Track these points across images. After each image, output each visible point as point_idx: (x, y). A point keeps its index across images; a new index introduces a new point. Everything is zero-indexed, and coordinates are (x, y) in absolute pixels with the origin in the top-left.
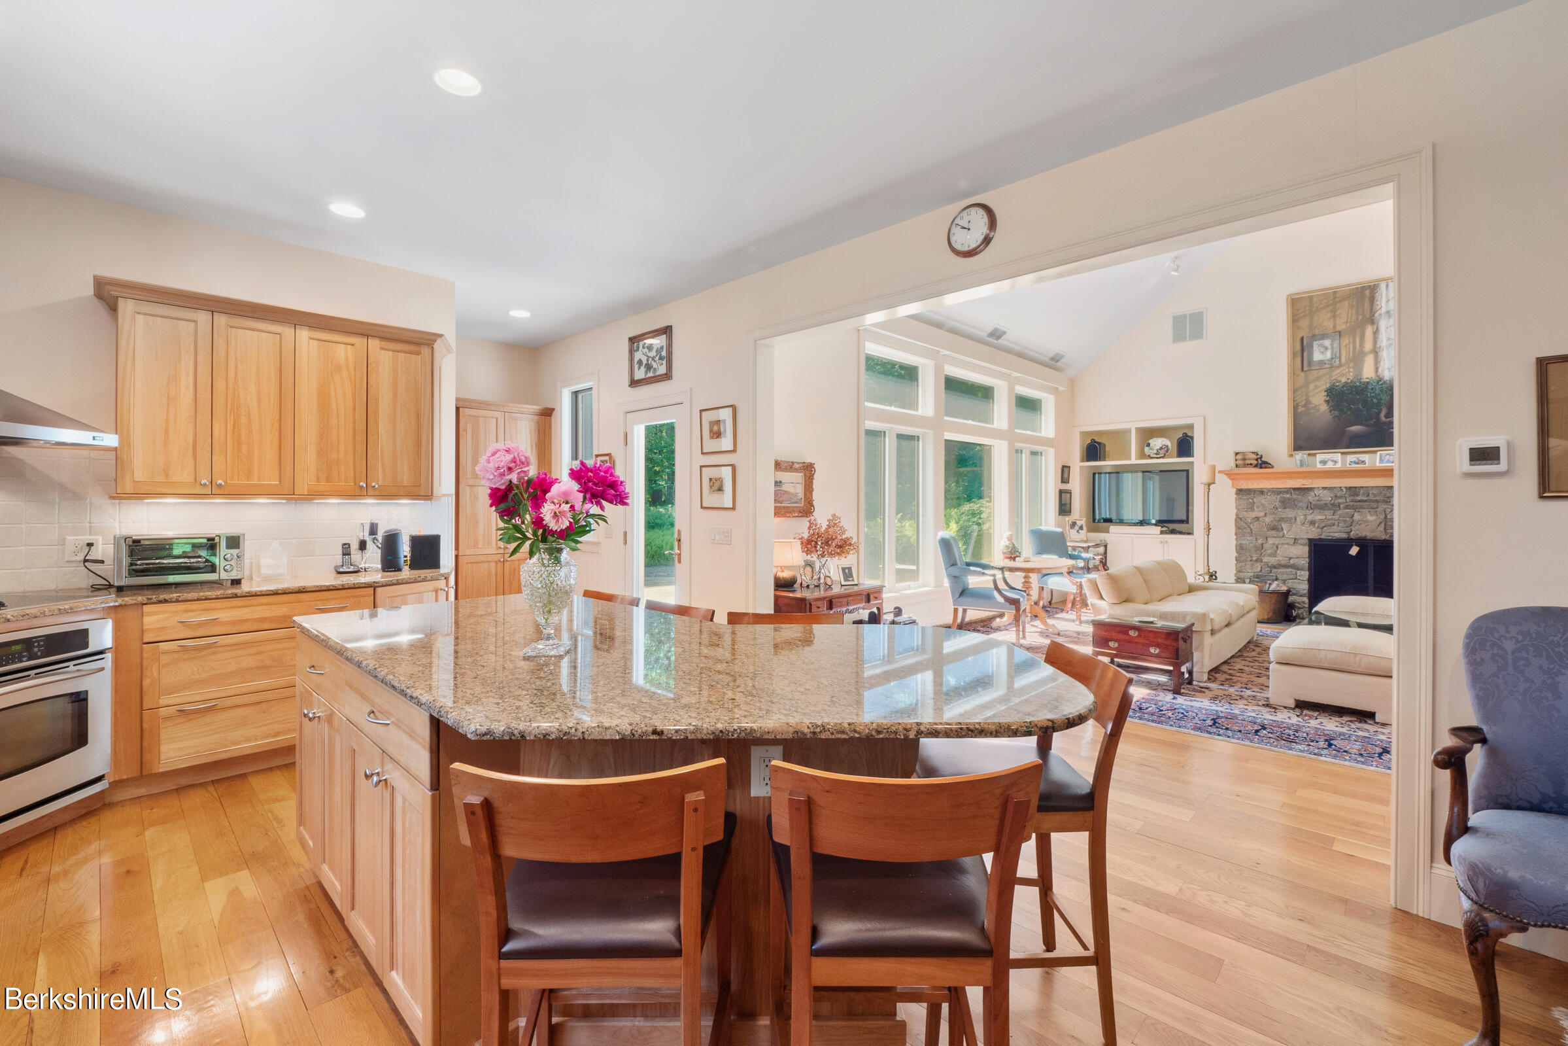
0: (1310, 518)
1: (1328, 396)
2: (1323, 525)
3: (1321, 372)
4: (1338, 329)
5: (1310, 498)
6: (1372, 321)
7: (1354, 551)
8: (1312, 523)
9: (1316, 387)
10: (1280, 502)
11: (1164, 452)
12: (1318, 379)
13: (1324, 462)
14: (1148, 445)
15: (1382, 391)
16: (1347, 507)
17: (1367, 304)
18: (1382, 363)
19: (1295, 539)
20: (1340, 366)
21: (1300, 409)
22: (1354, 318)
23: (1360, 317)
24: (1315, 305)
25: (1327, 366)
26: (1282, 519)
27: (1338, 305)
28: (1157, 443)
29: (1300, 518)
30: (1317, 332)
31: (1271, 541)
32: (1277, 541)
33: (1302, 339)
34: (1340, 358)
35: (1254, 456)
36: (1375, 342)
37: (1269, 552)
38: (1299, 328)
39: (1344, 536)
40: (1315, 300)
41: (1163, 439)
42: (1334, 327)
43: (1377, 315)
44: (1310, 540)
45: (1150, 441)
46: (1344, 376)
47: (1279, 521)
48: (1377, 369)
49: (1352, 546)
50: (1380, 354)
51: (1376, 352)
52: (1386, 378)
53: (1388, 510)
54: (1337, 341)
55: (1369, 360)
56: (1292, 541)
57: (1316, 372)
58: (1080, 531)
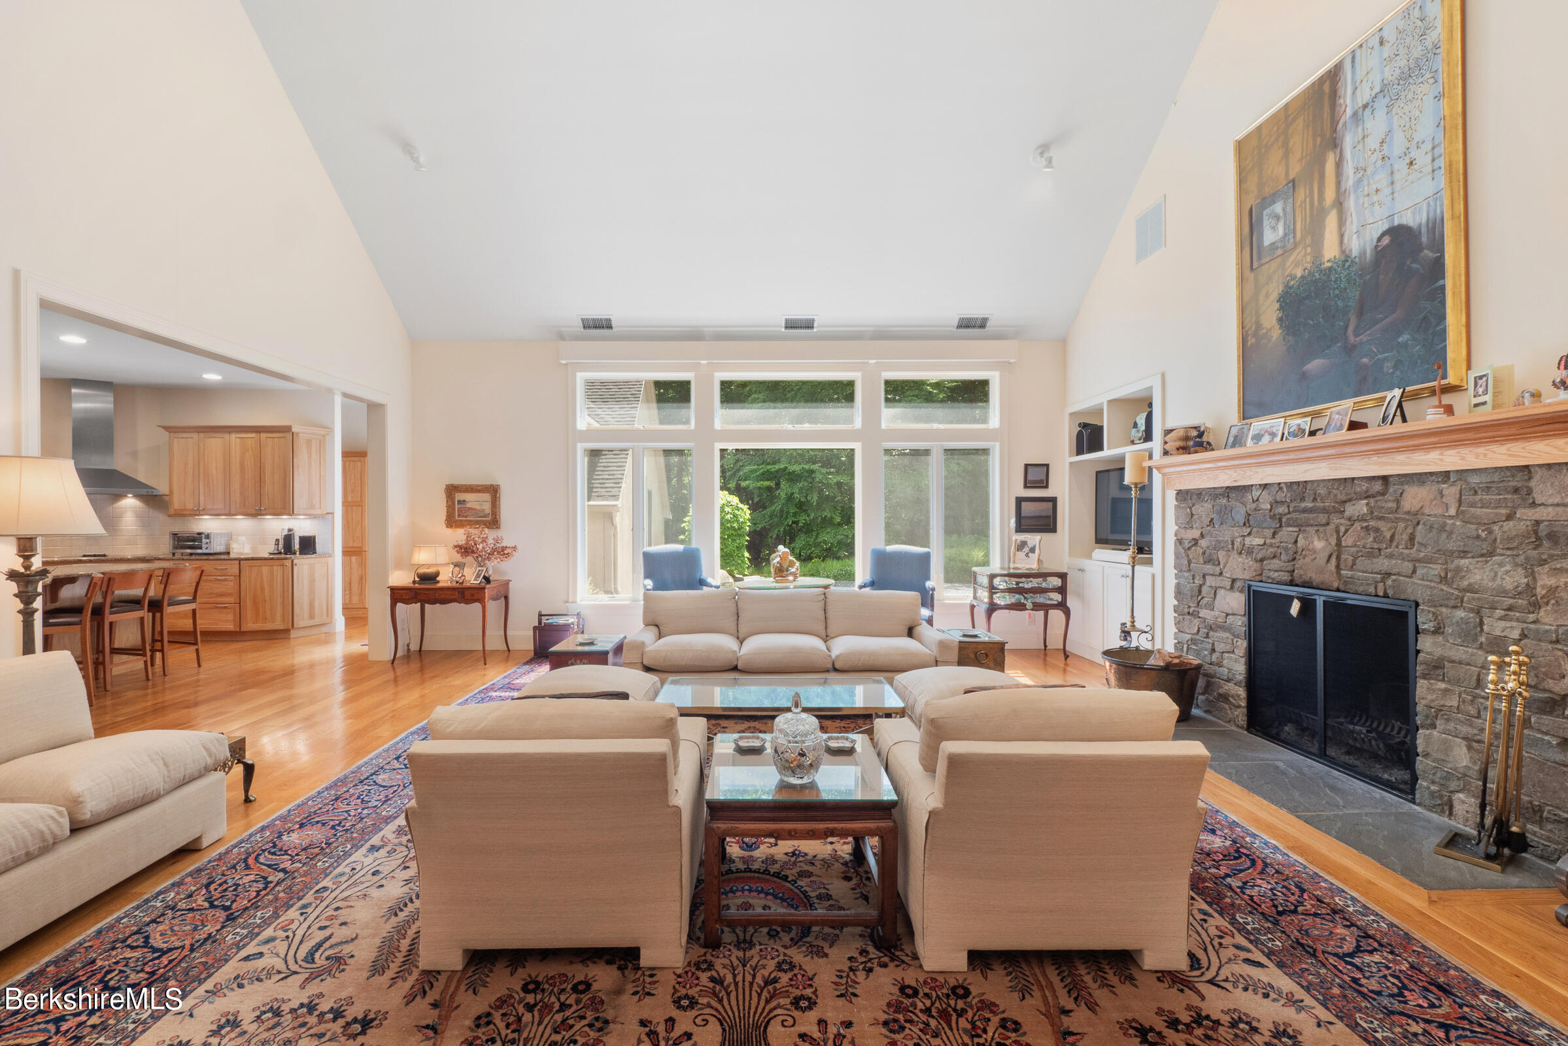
0: (1247, 542)
1: (1281, 308)
2: (1262, 555)
3: (1273, 266)
4: (1291, 175)
5: (1247, 505)
6: (1333, 144)
7: (1295, 607)
8: (1250, 551)
9: (1267, 296)
10: (1216, 511)
12: (1270, 278)
13: (1259, 437)
14: (1136, 425)
15: (1348, 281)
16: (1289, 523)
17: (1327, 114)
18: (1348, 223)
19: (1233, 580)
20: (1296, 245)
21: (1251, 341)
22: (1311, 145)
23: (1319, 140)
24: (1265, 147)
25: (1279, 252)
26: (1218, 544)
27: (1291, 130)
28: (1143, 421)
29: (1238, 542)
30: (1268, 191)
31: (1208, 581)
32: (1214, 582)
33: (1251, 211)
34: (1294, 229)
35: (1196, 432)
36: (1338, 183)
37: (1207, 600)
38: (1246, 192)
39: (1286, 577)
40: (1262, 132)
42: (1287, 174)
43: (1340, 126)
44: (1249, 582)
45: (1137, 419)
46: (1300, 265)
47: (1216, 546)
48: (1342, 236)
49: (1293, 598)
50: (1345, 204)
51: (1339, 204)
52: (1355, 253)
53: (1342, 529)
54: (1291, 200)
55: (1331, 221)
56: (1228, 584)
57: (1267, 266)
58: (1030, 555)
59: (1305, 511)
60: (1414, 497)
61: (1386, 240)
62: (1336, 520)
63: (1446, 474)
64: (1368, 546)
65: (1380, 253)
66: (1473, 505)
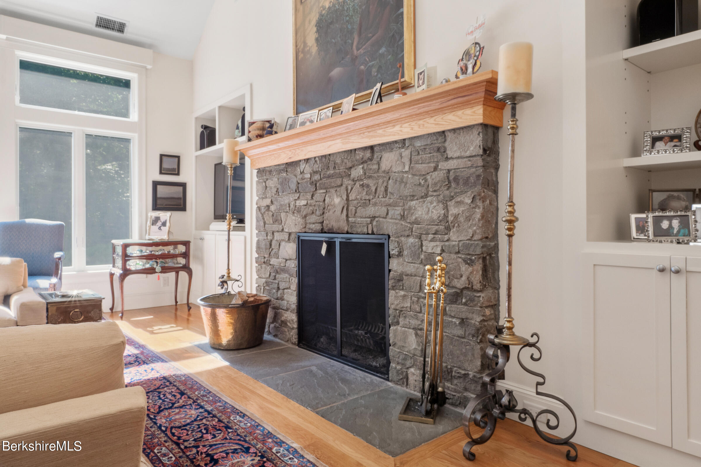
0: (297, 204)
1: (317, 31)
2: (305, 213)
5: (297, 176)
7: (324, 248)
8: (299, 210)
9: (310, 22)
10: (280, 183)
12: (311, 9)
13: (303, 124)
14: (238, 127)
15: (354, 10)
16: (321, 186)
19: (289, 234)
21: (301, 56)
26: (281, 207)
29: (292, 205)
31: (275, 236)
32: (279, 237)
37: (275, 251)
44: (298, 236)
49: (323, 242)
53: (350, 188)
56: (287, 237)
58: (162, 228)
60: (388, 160)
62: (346, 182)
63: (404, 141)
64: (363, 198)
66: (417, 163)
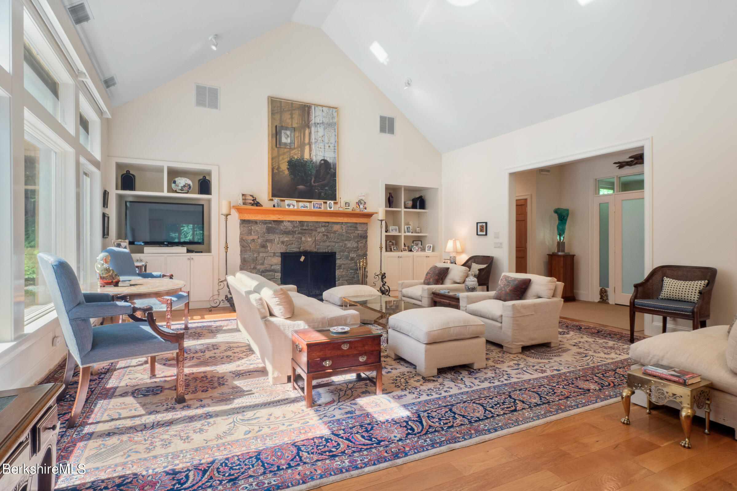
0: (281, 239)
1: (288, 165)
2: (288, 244)
3: (286, 150)
4: (294, 126)
5: (282, 227)
6: (309, 127)
7: (302, 259)
8: (283, 243)
9: (283, 159)
10: (266, 229)
11: (187, 189)
12: (284, 154)
13: (289, 205)
14: (175, 182)
15: (312, 167)
16: (299, 233)
17: (306, 116)
18: (312, 151)
19: (274, 253)
20: (294, 149)
21: (275, 171)
22: (301, 122)
23: (303, 122)
24: (283, 108)
25: (288, 147)
26: (267, 241)
27: (294, 112)
28: (182, 181)
29: (277, 240)
30: (284, 125)
31: (261, 255)
32: (264, 255)
33: (276, 127)
34: (294, 143)
35: (252, 198)
36: (310, 139)
37: (261, 262)
38: (274, 119)
39: (297, 250)
40: (283, 104)
41: (186, 179)
42: (292, 124)
43: (311, 123)
44: (281, 253)
45: (176, 179)
46: (296, 156)
47: (266, 241)
48: (310, 154)
49: (301, 256)
50: (312, 146)
51: (310, 144)
52: (314, 160)
53: (316, 235)
54: (293, 133)
55: (307, 148)
56: (272, 255)
57: (283, 149)
59: (305, 230)
60: (336, 227)
61: (323, 162)
62: (314, 233)
63: (342, 223)
64: (324, 239)
65: (321, 164)
66: (348, 230)
